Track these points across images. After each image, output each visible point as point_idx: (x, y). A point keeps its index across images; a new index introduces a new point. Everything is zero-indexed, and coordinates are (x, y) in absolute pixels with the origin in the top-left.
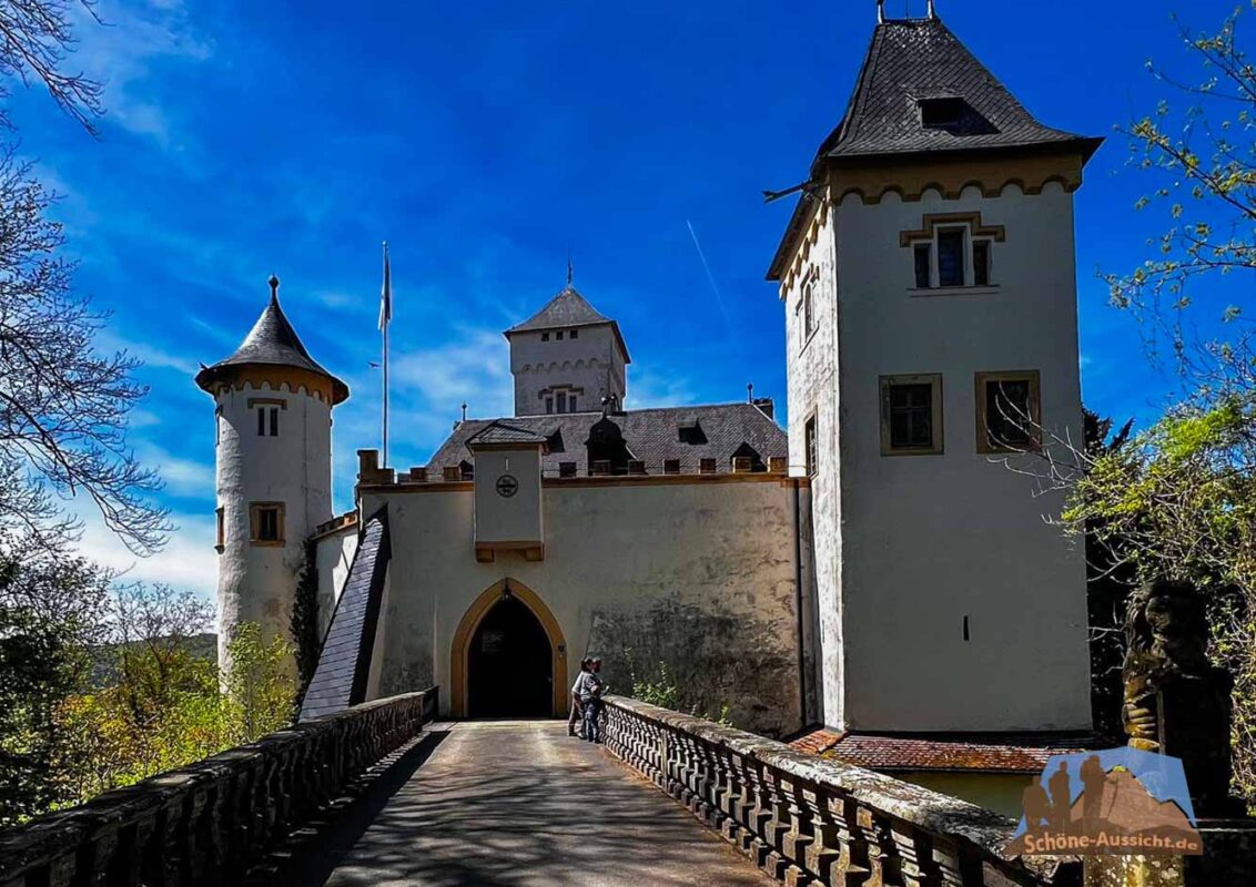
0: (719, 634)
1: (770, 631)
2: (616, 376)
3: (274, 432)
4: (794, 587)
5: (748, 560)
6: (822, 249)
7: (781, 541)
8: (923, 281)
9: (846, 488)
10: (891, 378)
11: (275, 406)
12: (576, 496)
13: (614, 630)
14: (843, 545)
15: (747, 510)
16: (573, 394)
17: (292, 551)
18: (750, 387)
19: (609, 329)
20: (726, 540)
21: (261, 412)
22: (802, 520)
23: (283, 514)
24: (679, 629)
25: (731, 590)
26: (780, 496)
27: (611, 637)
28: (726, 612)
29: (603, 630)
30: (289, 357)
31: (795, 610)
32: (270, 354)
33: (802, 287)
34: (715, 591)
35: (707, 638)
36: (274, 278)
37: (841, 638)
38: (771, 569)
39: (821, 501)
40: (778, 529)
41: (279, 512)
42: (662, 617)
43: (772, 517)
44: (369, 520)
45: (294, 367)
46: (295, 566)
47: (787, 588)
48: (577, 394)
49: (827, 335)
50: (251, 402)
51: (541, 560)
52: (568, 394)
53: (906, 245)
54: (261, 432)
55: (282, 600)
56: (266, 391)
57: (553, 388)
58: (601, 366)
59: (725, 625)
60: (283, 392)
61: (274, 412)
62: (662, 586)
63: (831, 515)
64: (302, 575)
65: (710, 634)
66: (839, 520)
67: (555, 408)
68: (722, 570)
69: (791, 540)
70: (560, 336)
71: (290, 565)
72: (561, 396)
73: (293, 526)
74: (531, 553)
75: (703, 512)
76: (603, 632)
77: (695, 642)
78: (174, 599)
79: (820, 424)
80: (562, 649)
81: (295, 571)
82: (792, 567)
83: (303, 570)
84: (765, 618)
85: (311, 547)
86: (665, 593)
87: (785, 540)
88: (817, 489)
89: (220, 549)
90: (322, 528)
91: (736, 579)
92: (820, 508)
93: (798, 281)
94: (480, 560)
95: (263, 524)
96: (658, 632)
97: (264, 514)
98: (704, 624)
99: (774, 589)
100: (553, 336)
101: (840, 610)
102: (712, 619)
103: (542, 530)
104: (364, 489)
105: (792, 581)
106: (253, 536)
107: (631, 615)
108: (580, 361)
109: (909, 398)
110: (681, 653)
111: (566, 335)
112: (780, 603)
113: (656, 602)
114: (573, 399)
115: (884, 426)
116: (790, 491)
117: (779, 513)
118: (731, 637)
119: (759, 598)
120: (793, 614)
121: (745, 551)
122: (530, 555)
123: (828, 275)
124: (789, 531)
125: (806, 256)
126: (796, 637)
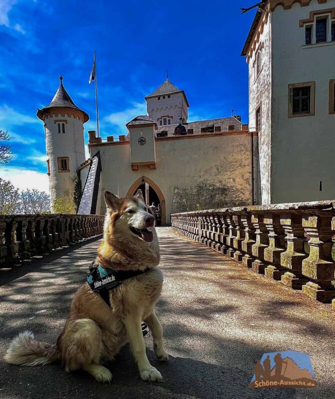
0: (221, 194)
1: (241, 192)
2: (184, 111)
3: (64, 132)
4: (251, 175)
5: (233, 165)
6: (265, 34)
7: (246, 157)
8: (308, 42)
9: (273, 132)
10: (294, 85)
11: (63, 122)
12: (168, 145)
13: (183, 194)
14: (271, 155)
15: (233, 146)
16: (169, 119)
17: (72, 174)
18: (233, 111)
19: (181, 94)
20: (225, 158)
21: (59, 125)
22: (254, 149)
23: (69, 161)
24: (207, 193)
25: (227, 177)
26: (246, 140)
27: (181, 196)
28: (224, 185)
29: (178, 194)
30: (68, 104)
31: (251, 184)
32: (61, 104)
33: (256, 54)
34: (220, 177)
35: (217, 196)
36: (61, 76)
37: (270, 192)
38: (242, 169)
39: (262, 140)
40: (245, 153)
41: (67, 160)
42: (200, 188)
43: (243, 148)
44: (93, 157)
45: (69, 107)
46: (73, 179)
47: (248, 176)
48: (171, 118)
49: (266, 71)
50: (55, 121)
51: (155, 169)
52: (167, 119)
53: (302, 26)
54: (59, 132)
55: (70, 191)
56: (60, 117)
57: (162, 117)
58: (179, 108)
59: (224, 190)
60: (66, 117)
61: (63, 125)
62: (200, 177)
63: (267, 144)
64: (76, 182)
65: (218, 194)
66: (270, 145)
67: (163, 124)
68: (223, 169)
69: (250, 157)
70: (164, 98)
71: (72, 179)
72: (165, 120)
73: (72, 165)
74: (151, 166)
75: (216, 148)
76: (179, 195)
77: (213, 197)
78: (39, 194)
79: (262, 109)
80: (164, 201)
81: (74, 181)
82: (250, 167)
83: (77, 180)
84: (239, 187)
85: (79, 172)
86: (202, 179)
87: (247, 157)
88: (261, 135)
89: (49, 174)
90: (82, 165)
91: (229, 173)
92: (262, 143)
93: (254, 53)
94: (133, 170)
95: (62, 164)
96: (199, 194)
97: (62, 161)
98: (216, 191)
99: (243, 176)
100: (161, 98)
101: (270, 181)
102: (219, 189)
103: (155, 158)
104: (91, 145)
105: (250, 173)
106: (59, 169)
107: (189, 188)
108: (171, 106)
109: (301, 92)
110: (207, 201)
111: (166, 97)
112: (245, 181)
113: (198, 183)
114: (169, 120)
115: (290, 105)
116: (249, 138)
117: (246, 147)
118: (226, 195)
119: (237, 180)
120: (250, 185)
121: (232, 162)
122: (151, 167)
123: (268, 44)
124: (249, 153)
125: (258, 40)
126: (251, 194)
